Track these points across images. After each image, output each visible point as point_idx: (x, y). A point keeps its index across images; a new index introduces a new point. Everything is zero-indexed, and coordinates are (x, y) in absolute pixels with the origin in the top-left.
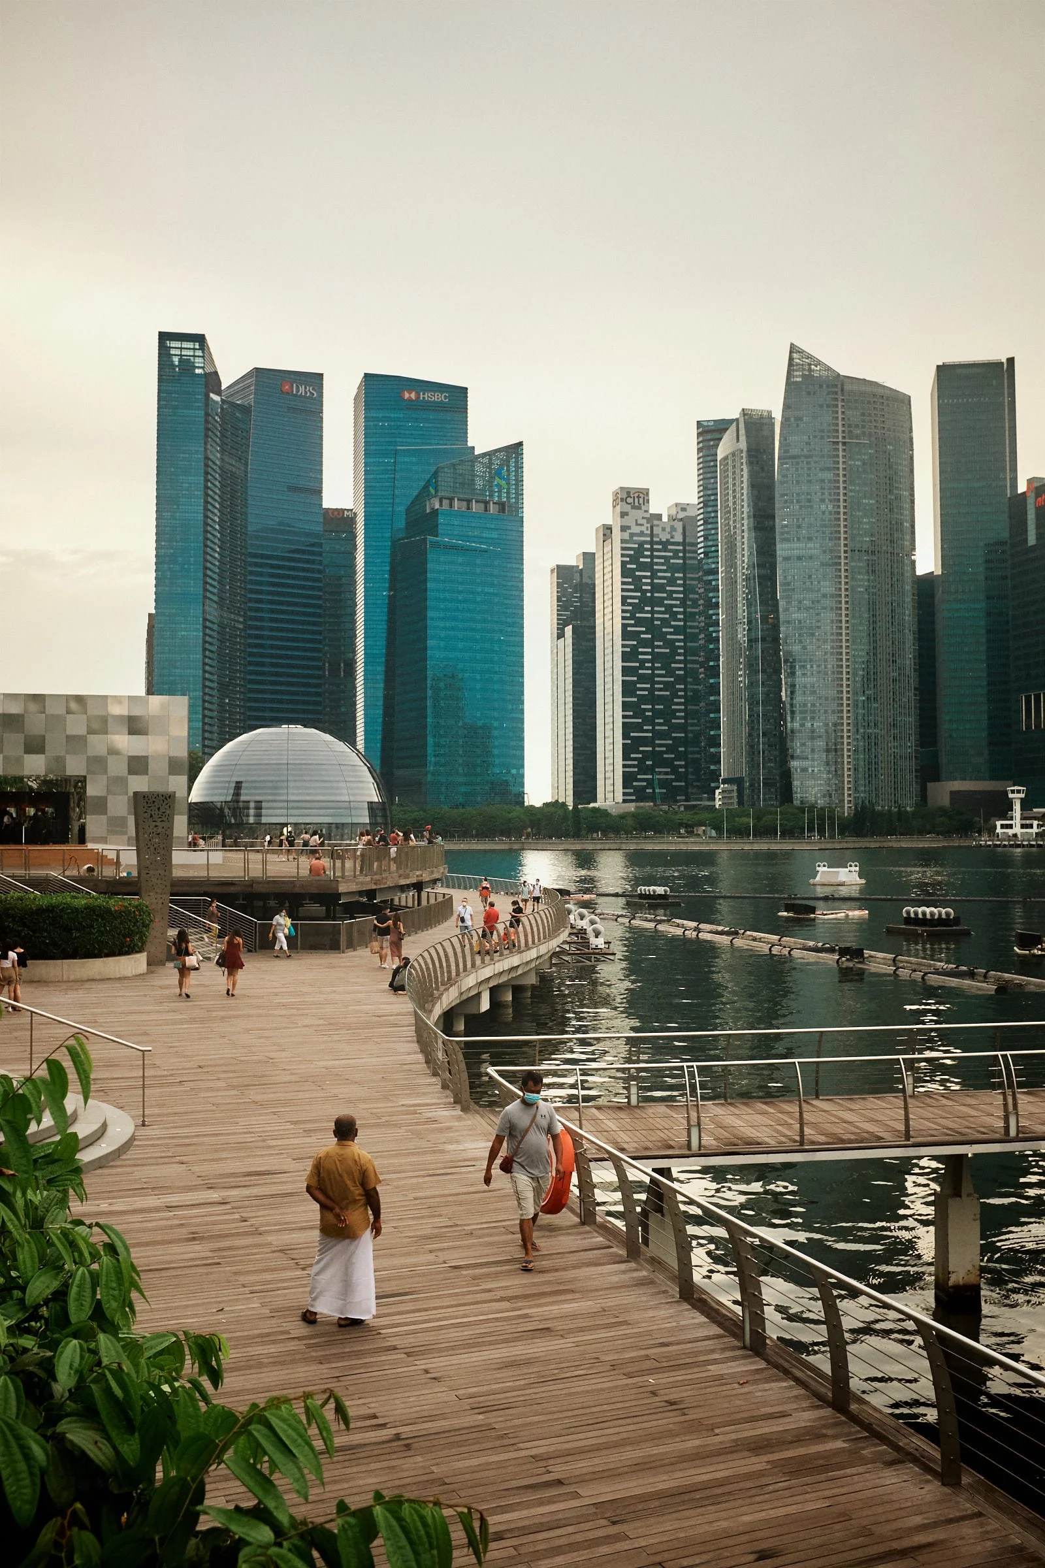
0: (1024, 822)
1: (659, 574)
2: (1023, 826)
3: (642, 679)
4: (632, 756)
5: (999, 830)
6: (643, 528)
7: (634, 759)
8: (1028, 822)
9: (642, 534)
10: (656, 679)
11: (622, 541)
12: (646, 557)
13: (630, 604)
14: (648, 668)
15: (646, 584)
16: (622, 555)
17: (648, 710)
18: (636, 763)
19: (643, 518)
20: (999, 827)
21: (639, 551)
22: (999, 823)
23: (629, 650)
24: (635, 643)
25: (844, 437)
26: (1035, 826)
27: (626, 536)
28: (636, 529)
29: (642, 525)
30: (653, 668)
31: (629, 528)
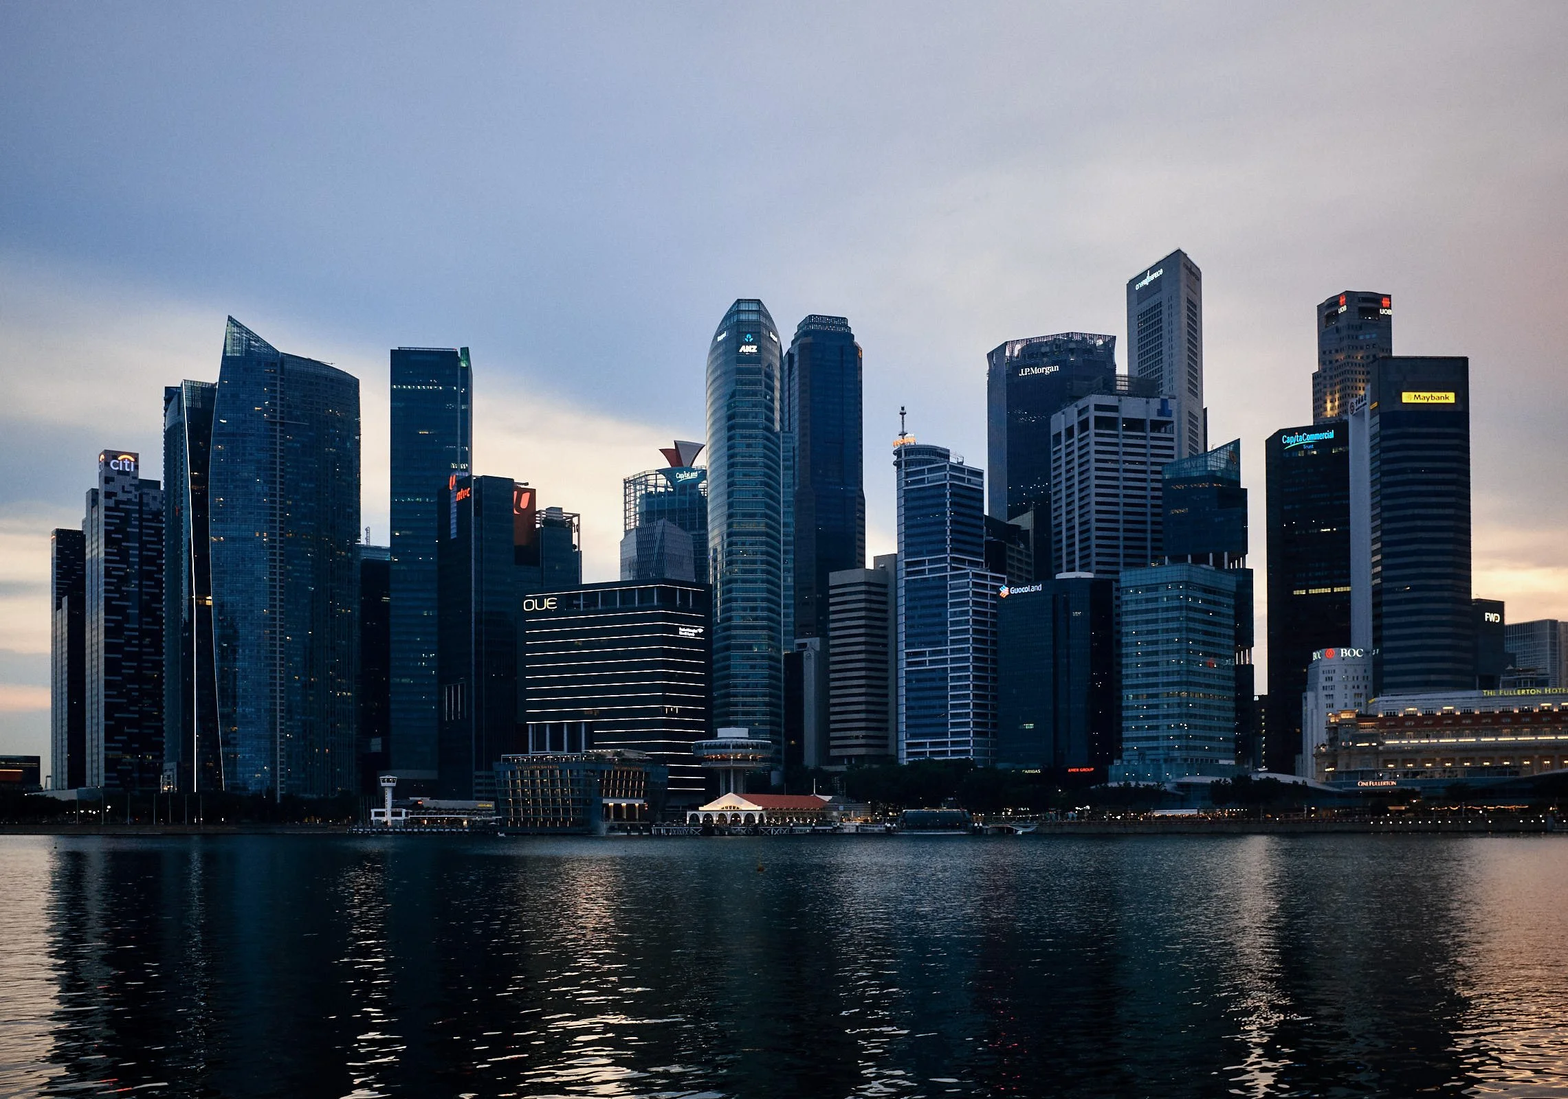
0: (394, 810)
1: (148, 546)
2: (394, 814)
3: (129, 657)
4: (116, 738)
5: (373, 818)
6: (130, 496)
7: (118, 741)
8: (398, 810)
9: (129, 502)
10: (145, 657)
11: (107, 509)
12: (134, 527)
13: (114, 577)
14: (134, 646)
15: (134, 556)
16: (106, 524)
17: (135, 690)
18: (121, 745)
19: (131, 485)
20: (373, 814)
21: (125, 521)
22: (373, 811)
23: (112, 625)
24: (120, 618)
25: (282, 418)
26: (404, 814)
27: (111, 503)
28: (122, 497)
29: (130, 492)
30: (140, 645)
31: (115, 494)
